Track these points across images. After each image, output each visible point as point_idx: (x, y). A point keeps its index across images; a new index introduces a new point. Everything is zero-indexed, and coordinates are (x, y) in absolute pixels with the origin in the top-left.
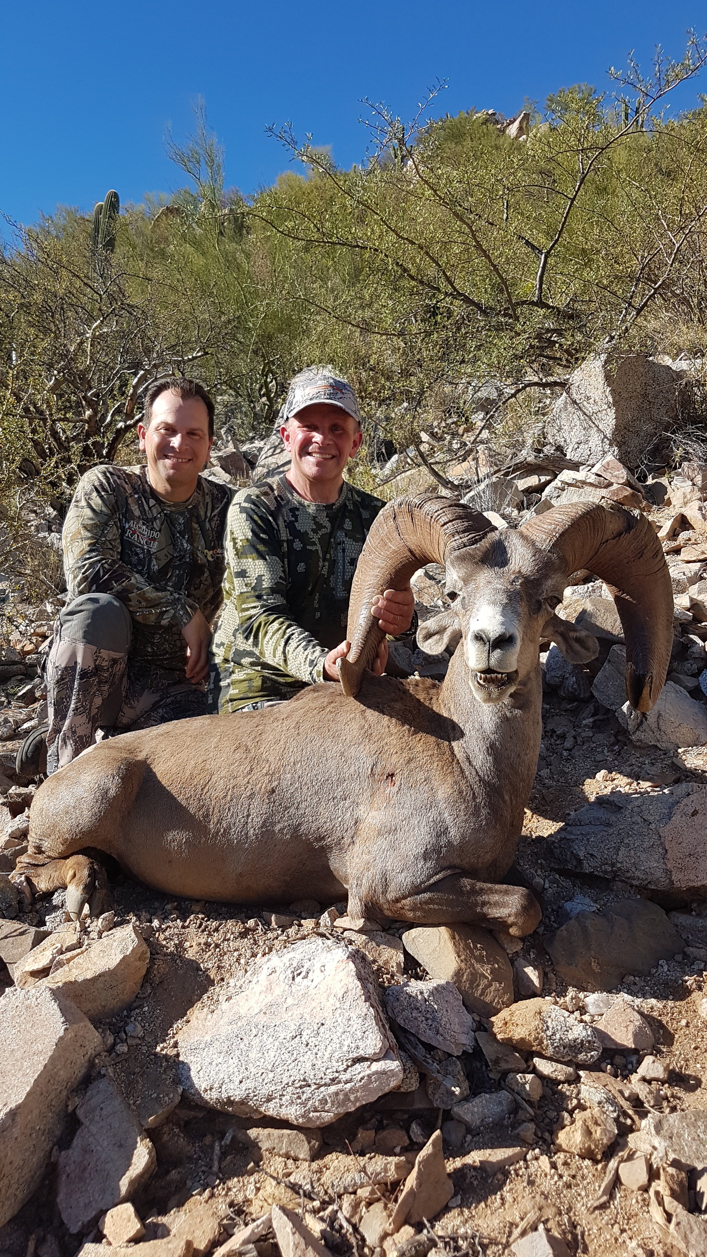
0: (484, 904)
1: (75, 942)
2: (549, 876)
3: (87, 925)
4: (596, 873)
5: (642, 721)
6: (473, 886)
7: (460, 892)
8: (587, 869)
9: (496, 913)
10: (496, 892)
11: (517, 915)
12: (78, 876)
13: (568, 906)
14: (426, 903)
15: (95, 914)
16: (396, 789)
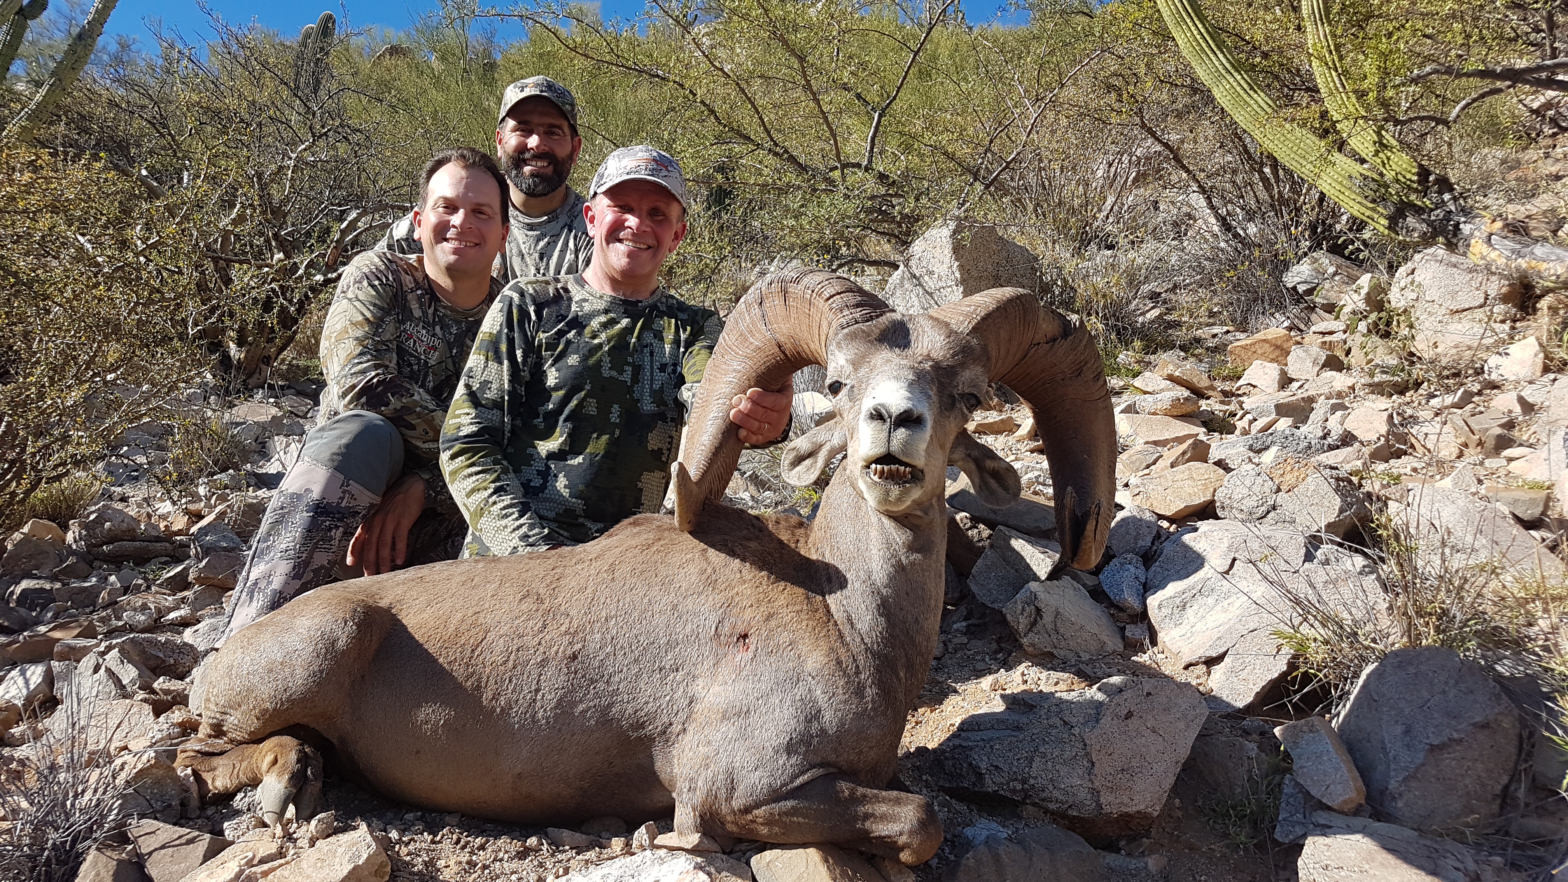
0: (867, 816)
1: (274, 851)
2: (938, 797)
3: (291, 831)
4: (1002, 792)
5: (1035, 621)
6: (853, 792)
7: (836, 800)
8: (990, 786)
9: (882, 829)
10: (884, 800)
11: (911, 833)
12: (280, 762)
13: (969, 832)
14: (786, 814)
15: (304, 817)
16: (750, 654)
